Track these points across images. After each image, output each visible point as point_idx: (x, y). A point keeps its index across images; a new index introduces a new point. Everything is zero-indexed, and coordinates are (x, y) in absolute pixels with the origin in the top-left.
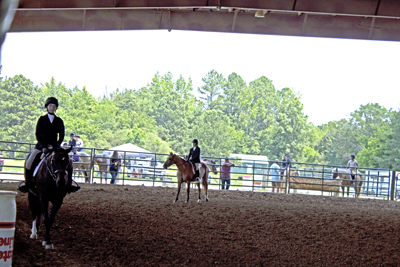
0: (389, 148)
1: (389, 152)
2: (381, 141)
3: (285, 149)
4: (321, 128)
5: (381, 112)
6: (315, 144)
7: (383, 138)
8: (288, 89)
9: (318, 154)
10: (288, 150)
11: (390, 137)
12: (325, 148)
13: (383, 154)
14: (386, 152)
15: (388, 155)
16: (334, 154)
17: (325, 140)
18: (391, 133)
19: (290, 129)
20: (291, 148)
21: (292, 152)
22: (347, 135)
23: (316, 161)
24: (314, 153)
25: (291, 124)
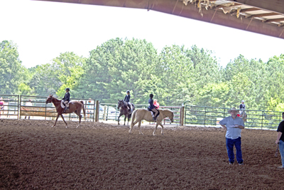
0: (82, 84)
1: (82, 87)
2: (76, 79)
3: (5, 86)
4: (30, 70)
5: (75, 58)
6: (27, 82)
7: (77, 77)
8: (7, 42)
9: (30, 89)
10: (7, 86)
11: (82, 76)
12: (35, 85)
13: (78, 88)
14: (80, 87)
15: (81, 89)
16: (42, 88)
17: (35, 79)
18: (83, 73)
19: (9, 70)
20: (10, 84)
21: (10, 87)
22: (51, 74)
23: (28, 94)
24: (26, 88)
25: (10, 67)
